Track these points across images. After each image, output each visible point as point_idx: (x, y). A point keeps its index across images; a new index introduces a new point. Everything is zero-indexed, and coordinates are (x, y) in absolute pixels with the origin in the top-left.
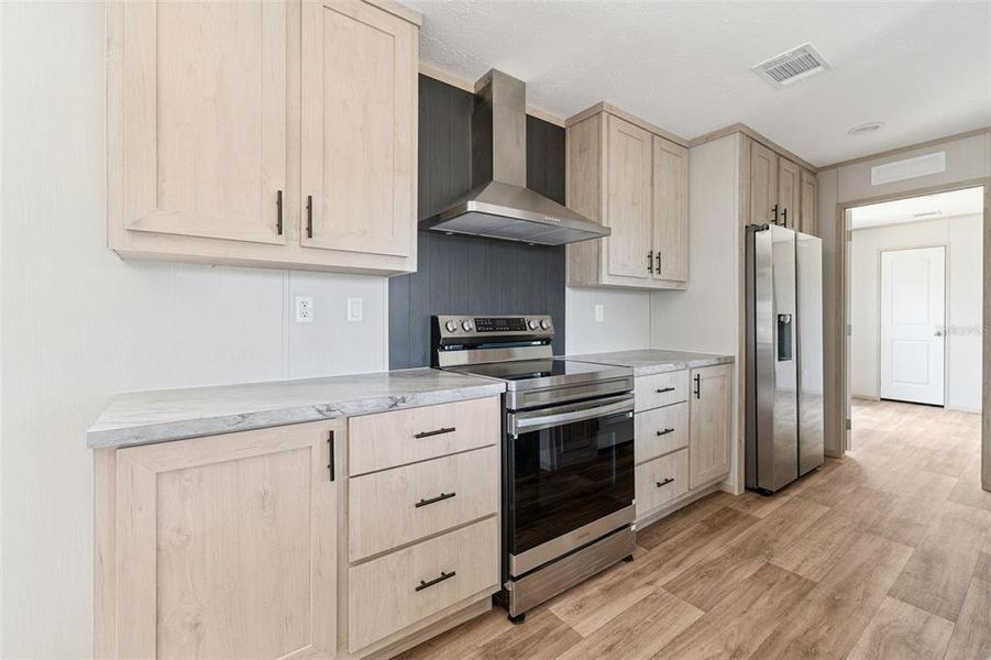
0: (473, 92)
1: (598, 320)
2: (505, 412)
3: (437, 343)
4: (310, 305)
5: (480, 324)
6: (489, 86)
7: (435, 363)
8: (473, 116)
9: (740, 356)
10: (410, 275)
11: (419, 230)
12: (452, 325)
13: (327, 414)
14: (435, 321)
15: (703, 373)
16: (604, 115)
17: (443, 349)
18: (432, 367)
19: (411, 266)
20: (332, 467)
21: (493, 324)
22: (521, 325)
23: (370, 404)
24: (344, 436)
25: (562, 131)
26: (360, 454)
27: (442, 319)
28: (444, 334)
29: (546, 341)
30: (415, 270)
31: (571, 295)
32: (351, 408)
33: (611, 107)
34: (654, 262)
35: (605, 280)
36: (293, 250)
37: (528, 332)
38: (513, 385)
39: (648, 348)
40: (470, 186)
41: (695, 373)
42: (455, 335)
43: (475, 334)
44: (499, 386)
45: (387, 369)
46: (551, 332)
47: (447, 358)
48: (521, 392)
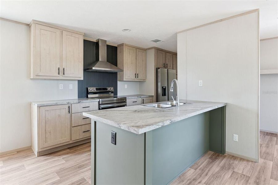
0: (95, 41)
1: (125, 88)
2: (99, 104)
3: (88, 93)
4: (62, 86)
5: (97, 89)
6: (99, 41)
7: (87, 97)
8: (96, 47)
9: (155, 95)
10: (82, 80)
11: (84, 71)
12: (91, 89)
13: (68, 103)
14: (87, 89)
15: (144, 99)
16: (124, 46)
17: (89, 94)
18: (87, 98)
19: (82, 79)
20: (69, 111)
21: (100, 89)
22: (106, 89)
23: (75, 102)
24: (71, 107)
25: (117, 47)
26: (74, 110)
27: (89, 88)
28: (89, 91)
29: (112, 92)
30: (83, 79)
31: (118, 82)
32: (72, 103)
33: (126, 44)
34: (137, 75)
35: (124, 80)
36: (61, 77)
37: (108, 91)
38: (101, 100)
39: (139, 94)
40: (95, 61)
41: (143, 99)
42: (92, 91)
43: (96, 91)
44: (98, 100)
45: (77, 98)
46: (113, 91)
47: (89, 96)
48: (102, 101)
